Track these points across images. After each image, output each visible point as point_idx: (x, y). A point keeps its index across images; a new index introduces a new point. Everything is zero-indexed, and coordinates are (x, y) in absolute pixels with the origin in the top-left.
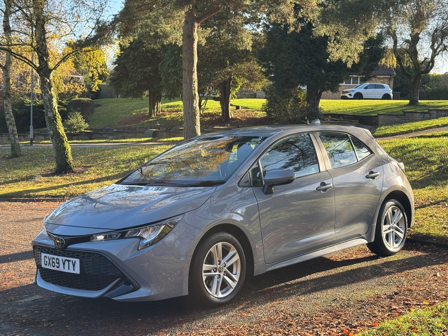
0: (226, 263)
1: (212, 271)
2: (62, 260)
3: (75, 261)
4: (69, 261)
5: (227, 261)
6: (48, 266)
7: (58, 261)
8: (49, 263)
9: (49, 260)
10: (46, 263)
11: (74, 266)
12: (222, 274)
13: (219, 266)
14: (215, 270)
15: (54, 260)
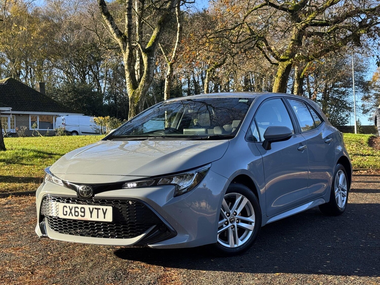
0: (236, 211)
1: (224, 226)
2: (89, 208)
3: (106, 209)
4: (98, 209)
5: (237, 209)
6: (69, 215)
7: (83, 210)
8: (71, 212)
9: (71, 210)
10: (65, 213)
11: (105, 214)
12: (235, 224)
13: (228, 218)
14: (226, 223)
15: (77, 209)
